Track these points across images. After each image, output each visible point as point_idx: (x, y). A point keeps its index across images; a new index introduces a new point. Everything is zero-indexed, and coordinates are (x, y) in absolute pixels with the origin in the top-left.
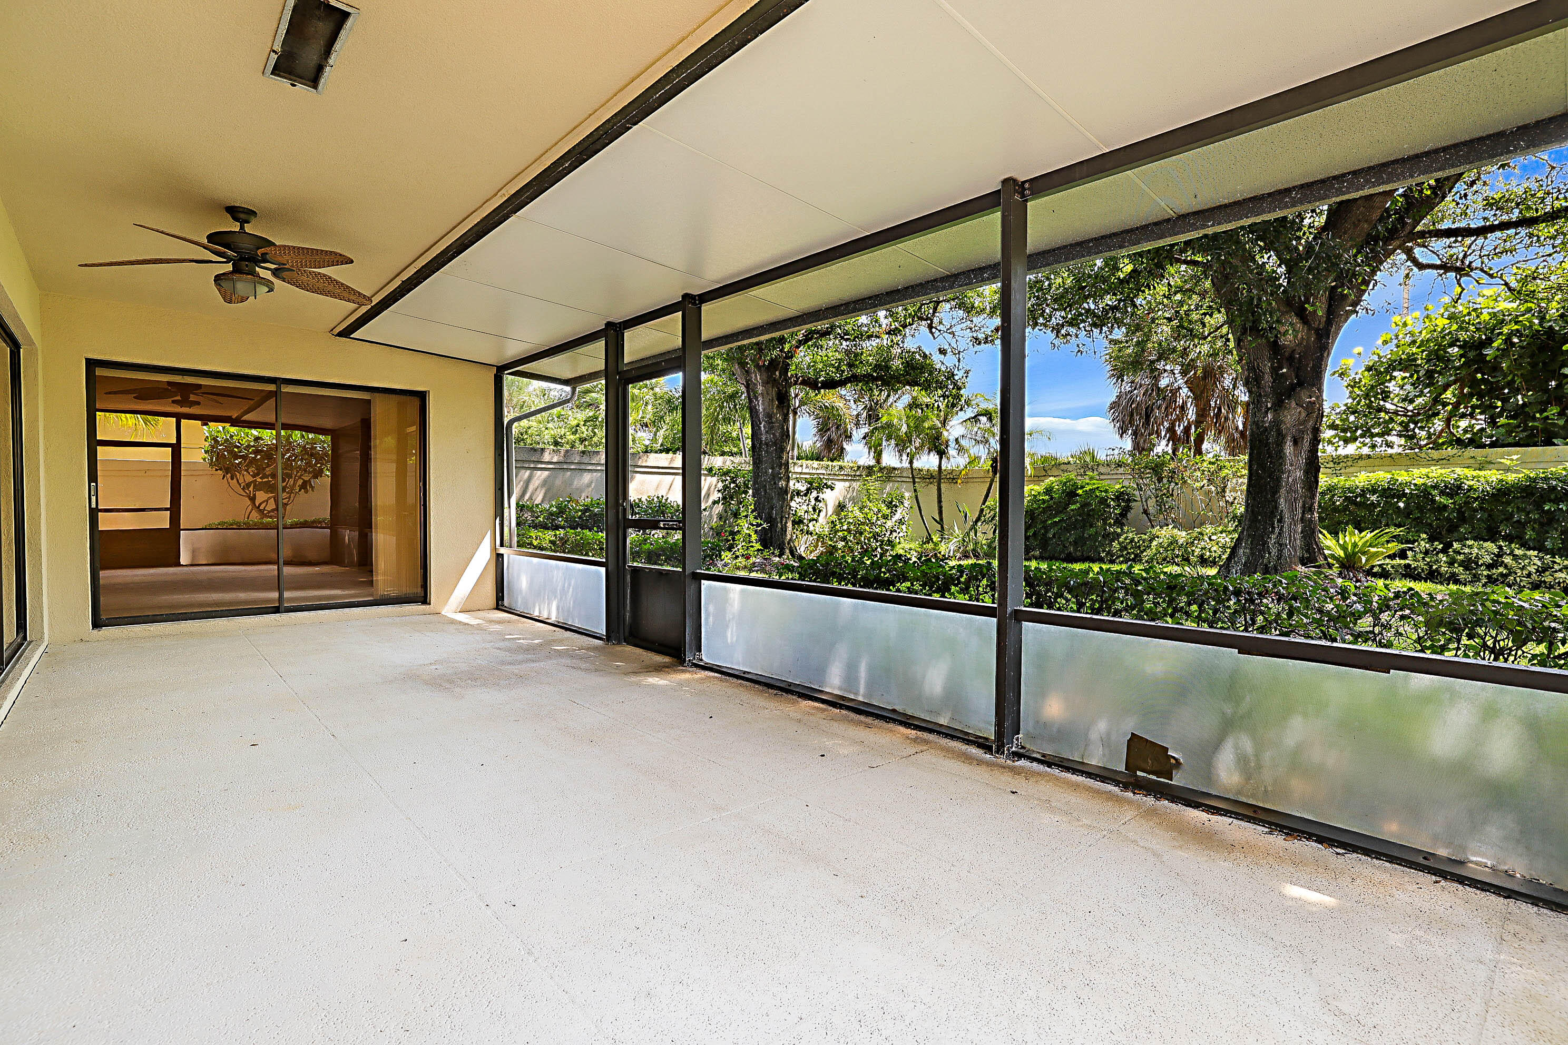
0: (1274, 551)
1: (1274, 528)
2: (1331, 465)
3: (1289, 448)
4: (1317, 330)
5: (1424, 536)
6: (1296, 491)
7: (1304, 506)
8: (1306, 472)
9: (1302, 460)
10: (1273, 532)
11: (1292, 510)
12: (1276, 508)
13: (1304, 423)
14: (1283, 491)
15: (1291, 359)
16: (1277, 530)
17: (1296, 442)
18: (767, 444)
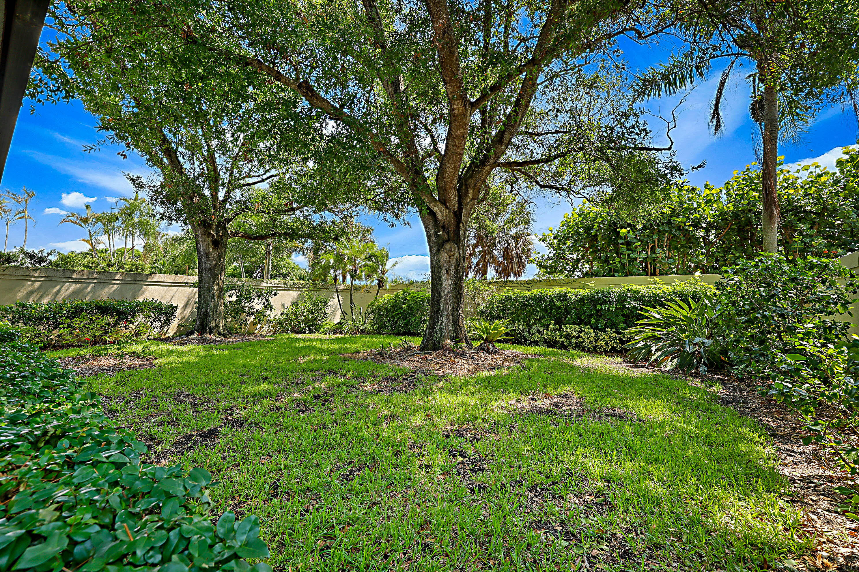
0: (439, 333)
1: (438, 320)
2: (526, 285)
3: (444, 275)
4: (454, 212)
5: (553, 322)
6: (449, 299)
7: (453, 308)
8: (454, 289)
9: (451, 282)
10: (438, 322)
11: (447, 309)
12: (439, 308)
13: (449, 262)
14: (443, 299)
15: (443, 227)
16: (440, 321)
17: (447, 272)
18: (205, 270)
